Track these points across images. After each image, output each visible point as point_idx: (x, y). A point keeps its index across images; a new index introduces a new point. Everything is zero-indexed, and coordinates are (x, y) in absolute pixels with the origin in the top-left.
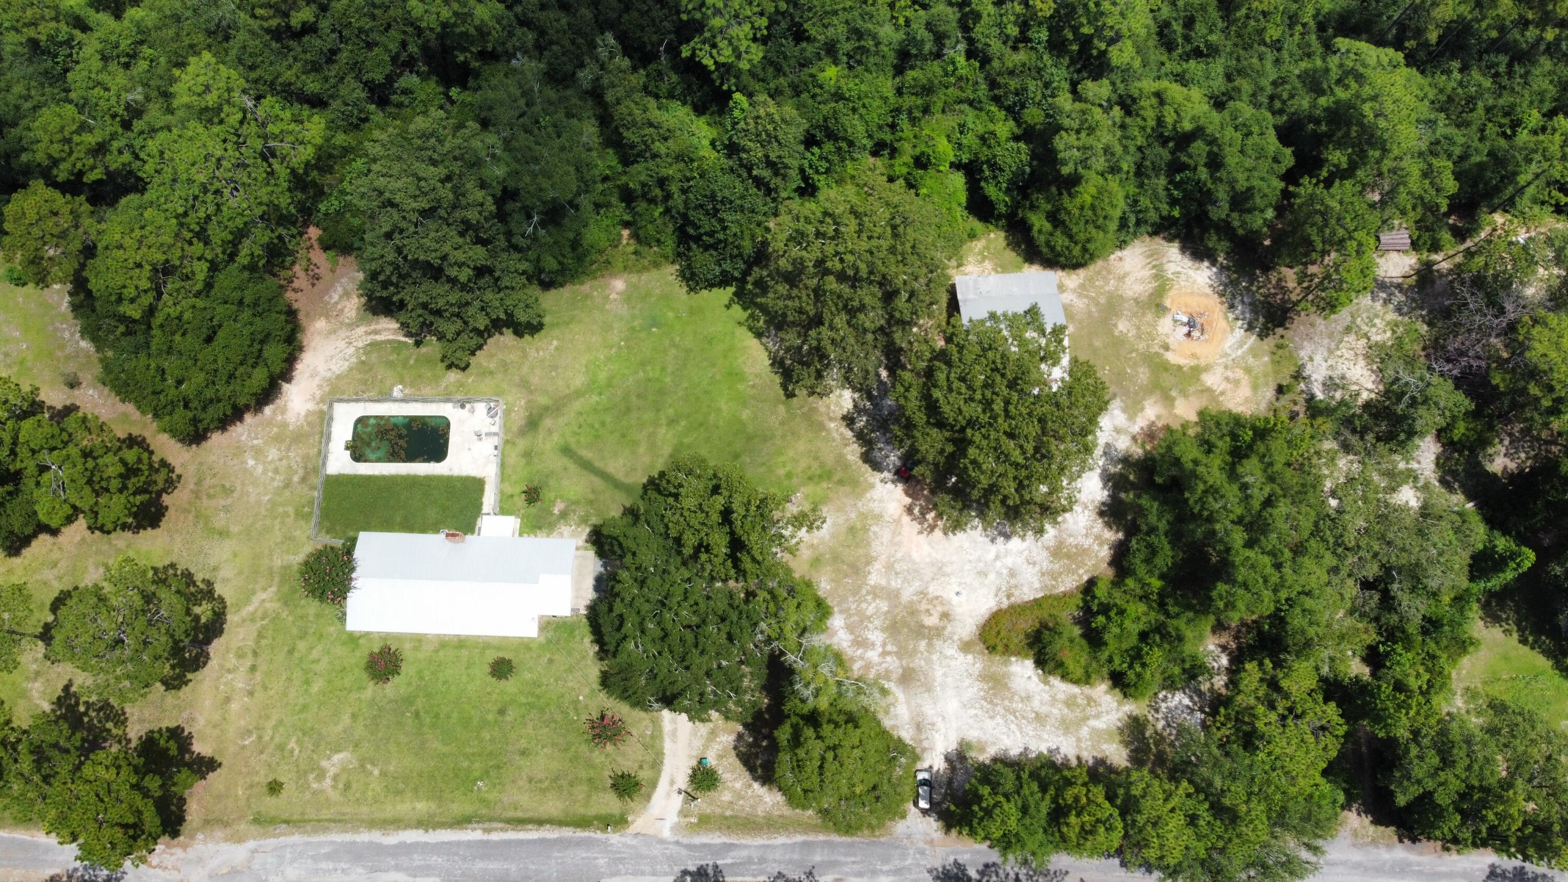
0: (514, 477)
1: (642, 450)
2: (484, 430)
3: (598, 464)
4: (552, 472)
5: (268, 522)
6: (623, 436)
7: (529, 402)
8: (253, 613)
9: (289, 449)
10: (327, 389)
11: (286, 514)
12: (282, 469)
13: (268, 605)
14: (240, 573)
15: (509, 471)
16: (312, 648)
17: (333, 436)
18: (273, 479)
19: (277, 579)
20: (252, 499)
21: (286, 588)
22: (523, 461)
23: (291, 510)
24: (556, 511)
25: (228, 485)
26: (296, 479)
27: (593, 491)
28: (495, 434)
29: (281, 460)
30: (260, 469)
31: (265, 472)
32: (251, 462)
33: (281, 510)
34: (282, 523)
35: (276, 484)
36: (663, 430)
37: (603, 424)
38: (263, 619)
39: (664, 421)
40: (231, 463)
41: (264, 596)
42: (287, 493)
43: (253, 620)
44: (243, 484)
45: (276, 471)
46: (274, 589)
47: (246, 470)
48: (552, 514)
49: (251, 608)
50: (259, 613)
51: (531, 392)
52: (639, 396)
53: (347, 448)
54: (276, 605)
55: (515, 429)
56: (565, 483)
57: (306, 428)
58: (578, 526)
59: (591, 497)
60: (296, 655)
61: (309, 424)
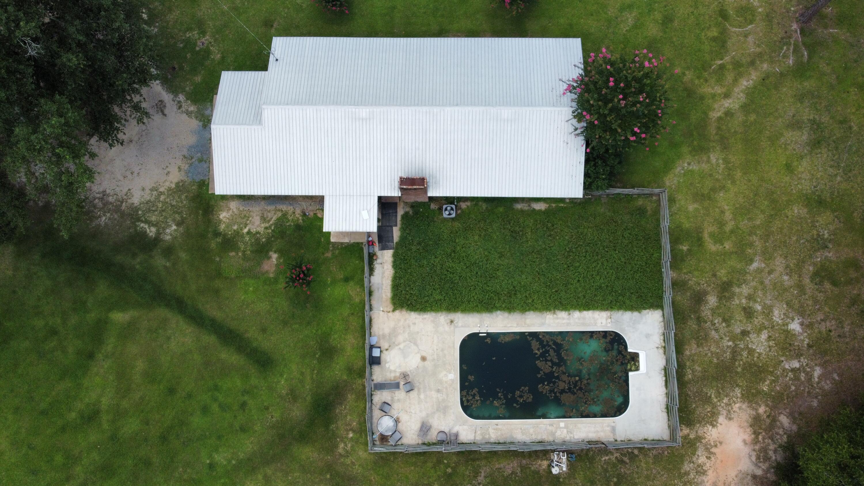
0: (346, 311)
1: (140, 365)
2: (400, 394)
3: (210, 339)
4: (285, 323)
5: (744, 224)
6: (172, 391)
7: (332, 449)
8: (740, 75)
9: (735, 352)
10: (687, 467)
11: (718, 239)
12: (739, 316)
13: (719, 90)
14: (773, 139)
15: (354, 322)
16: (635, 27)
17: (659, 380)
18: (750, 298)
19: (712, 130)
20: (779, 263)
21: (694, 117)
22: (335, 340)
23: (712, 247)
24: (274, 256)
25: (827, 285)
26: (712, 300)
27: (217, 292)
28: (381, 386)
29: (745, 333)
30: (777, 315)
31: (768, 311)
32: (795, 326)
33: (728, 246)
34: (721, 224)
35: (745, 290)
36: (105, 401)
37: (205, 410)
38: (722, 67)
39: (105, 419)
40: (830, 324)
41: (727, 103)
42: (723, 273)
43: (737, 65)
44: (801, 287)
45: (749, 313)
46: (715, 115)
47: (802, 313)
48: (281, 252)
49: (745, 83)
50: (729, 77)
51: (329, 467)
52: (147, 463)
53: (635, 357)
54: (706, 90)
55: (351, 397)
56: (263, 306)
57: (712, 393)
58: (237, 233)
59: (218, 283)
60: (658, 16)
61: (708, 400)
